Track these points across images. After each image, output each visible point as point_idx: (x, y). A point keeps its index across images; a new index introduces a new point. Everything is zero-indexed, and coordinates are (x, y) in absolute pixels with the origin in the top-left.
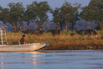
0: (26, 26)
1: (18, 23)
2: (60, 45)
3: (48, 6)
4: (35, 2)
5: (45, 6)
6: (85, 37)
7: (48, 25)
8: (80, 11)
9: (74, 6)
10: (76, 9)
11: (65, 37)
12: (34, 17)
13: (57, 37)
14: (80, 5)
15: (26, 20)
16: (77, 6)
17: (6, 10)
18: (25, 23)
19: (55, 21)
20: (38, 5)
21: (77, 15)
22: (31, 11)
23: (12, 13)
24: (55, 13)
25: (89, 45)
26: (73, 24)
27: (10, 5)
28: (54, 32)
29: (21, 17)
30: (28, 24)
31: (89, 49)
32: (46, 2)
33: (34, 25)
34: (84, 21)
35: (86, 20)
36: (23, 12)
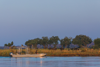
0: (49, 46)
1: (46, 45)
2: (64, 54)
3: (58, 38)
4: (53, 37)
5: (57, 38)
6: (75, 51)
7: (58, 46)
8: (72, 40)
9: (69, 38)
10: (70, 39)
11: (66, 51)
12: (53, 43)
13: (63, 51)
14: (72, 38)
15: (49, 44)
16: (70, 38)
17: (41, 39)
18: (49, 45)
19: (61, 44)
20: (54, 38)
21: (70, 42)
22: (51, 40)
23: (44, 41)
24: (61, 41)
25: (76, 54)
26: (69, 46)
27: (43, 38)
28: (61, 49)
29: (47, 42)
30: (50, 46)
31: (76, 56)
32: (58, 37)
33: (52, 46)
34: (73, 44)
35: (74, 44)
36: (48, 40)
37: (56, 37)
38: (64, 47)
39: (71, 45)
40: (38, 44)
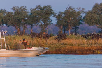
1: (21, 26)
3: (52, 10)
4: (39, 6)
5: (48, 10)
7: (50, 29)
8: (83, 15)
9: (77, 10)
10: (79, 13)
12: (38, 21)
14: (83, 9)
15: (29, 24)
16: (80, 10)
18: (28, 26)
20: (42, 9)
21: (80, 19)
22: (35, 14)
23: (16, 16)
24: (58, 17)
26: (77, 28)
27: (14, 8)
29: (25, 20)
30: (32, 28)
32: (49, 6)
33: (37, 29)
34: (87, 25)
35: (90, 24)
36: (26, 16)
37: (45, 7)
38: (64, 30)
39: (80, 26)
40: (3, 23)
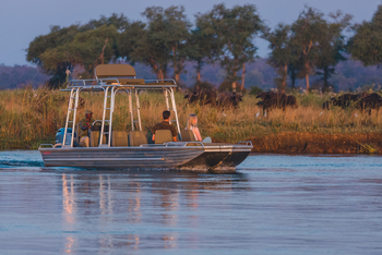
0: (194, 71)
1: (170, 64)
2: (284, 139)
3: (257, 18)
4: (220, 8)
5: (247, 18)
7: (255, 72)
8: (347, 34)
9: (330, 21)
10: (336, 28)
12: (216, 48)
13: (276, 113)
14: (348, 17)
15: (192, 58)
16: (339, 20)
17: (138, 26)
18: (190, 65)
19: (276, 59)
20: (229, 15)
21: (339, 47)
22: (207, 31)
23: (155, 35)
24: (276, 39)
25: (368, 141)
26: (328, 72)
27: (149, 12)
29: (181, 47)
30: (199, 69)
31: (367, 153)
32: (251, 8)
33: (214, 72)
34: (358, 63)
35: (366, 62)
36: (184, 34)
37: (237, 11)
39: (340, 65)
40: (118, 55)
